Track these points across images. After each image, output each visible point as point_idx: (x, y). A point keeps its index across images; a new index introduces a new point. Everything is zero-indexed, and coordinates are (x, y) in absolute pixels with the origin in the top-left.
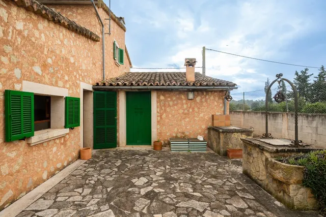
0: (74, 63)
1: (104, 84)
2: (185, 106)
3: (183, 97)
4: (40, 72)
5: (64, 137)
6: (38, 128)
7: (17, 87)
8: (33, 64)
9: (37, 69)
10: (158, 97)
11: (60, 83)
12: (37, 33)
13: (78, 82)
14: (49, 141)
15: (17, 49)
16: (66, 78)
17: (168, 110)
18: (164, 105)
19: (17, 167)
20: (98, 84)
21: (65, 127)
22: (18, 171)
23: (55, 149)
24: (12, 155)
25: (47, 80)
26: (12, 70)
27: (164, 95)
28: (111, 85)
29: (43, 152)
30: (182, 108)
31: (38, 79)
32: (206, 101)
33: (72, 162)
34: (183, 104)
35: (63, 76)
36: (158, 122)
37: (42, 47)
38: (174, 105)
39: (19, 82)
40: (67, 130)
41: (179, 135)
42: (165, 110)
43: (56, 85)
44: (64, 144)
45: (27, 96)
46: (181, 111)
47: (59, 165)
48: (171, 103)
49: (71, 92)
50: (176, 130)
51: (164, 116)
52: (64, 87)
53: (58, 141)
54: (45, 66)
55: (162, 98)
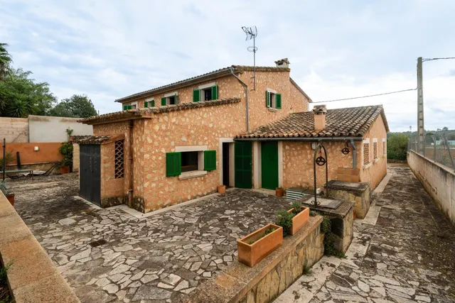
0: (213, 127)
1: (241, 137)
2: (309, 156)
3: (307, 147)
4: (186, 140)
5: (204, 176)
6: (184, 170)
7: (173, 151)
8: (181, 137)
9: (184, 139)
10: (284, 147)
11: (200, 143)
12: (183, 120)
13: (217, 139)
14: (192, 178)
15: (173, 132)
16: (206, 138)
17: (293, 159)
18: (289, 155)
19: (172, 189)
20: (237, 137)
21: (204, 170)
22: (173, 191)
23: (196, 183)
24: (170, 183)
25: (190, 143)
26: (170, 143)
27: (288, 145)
28: (245, 137)
29: (187, 183)
30: (306, 158)
31: (184, 144)
32: (332, 152)
33: (211, 193)
34: (307, 154)
35: (203, 138)
36: (284, 170)
37: (187, 126)
38: (298, 155)
39: (174, 147)
40: (206, 172)
41: (304, 185)
42: (290, 159)
43: (197, 144)
44: (204, 180)
45: (177, 154)
46: (305, 161)
47: (200, 193)
48: (296, 153)
49: (210, 146)
50: (300, 179)
51: (289, 164)
52: (203, 145)
53: (199, 179)
54: (189, 136)
55: (287, 147)
